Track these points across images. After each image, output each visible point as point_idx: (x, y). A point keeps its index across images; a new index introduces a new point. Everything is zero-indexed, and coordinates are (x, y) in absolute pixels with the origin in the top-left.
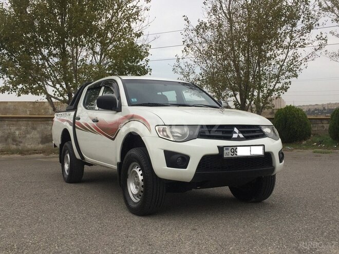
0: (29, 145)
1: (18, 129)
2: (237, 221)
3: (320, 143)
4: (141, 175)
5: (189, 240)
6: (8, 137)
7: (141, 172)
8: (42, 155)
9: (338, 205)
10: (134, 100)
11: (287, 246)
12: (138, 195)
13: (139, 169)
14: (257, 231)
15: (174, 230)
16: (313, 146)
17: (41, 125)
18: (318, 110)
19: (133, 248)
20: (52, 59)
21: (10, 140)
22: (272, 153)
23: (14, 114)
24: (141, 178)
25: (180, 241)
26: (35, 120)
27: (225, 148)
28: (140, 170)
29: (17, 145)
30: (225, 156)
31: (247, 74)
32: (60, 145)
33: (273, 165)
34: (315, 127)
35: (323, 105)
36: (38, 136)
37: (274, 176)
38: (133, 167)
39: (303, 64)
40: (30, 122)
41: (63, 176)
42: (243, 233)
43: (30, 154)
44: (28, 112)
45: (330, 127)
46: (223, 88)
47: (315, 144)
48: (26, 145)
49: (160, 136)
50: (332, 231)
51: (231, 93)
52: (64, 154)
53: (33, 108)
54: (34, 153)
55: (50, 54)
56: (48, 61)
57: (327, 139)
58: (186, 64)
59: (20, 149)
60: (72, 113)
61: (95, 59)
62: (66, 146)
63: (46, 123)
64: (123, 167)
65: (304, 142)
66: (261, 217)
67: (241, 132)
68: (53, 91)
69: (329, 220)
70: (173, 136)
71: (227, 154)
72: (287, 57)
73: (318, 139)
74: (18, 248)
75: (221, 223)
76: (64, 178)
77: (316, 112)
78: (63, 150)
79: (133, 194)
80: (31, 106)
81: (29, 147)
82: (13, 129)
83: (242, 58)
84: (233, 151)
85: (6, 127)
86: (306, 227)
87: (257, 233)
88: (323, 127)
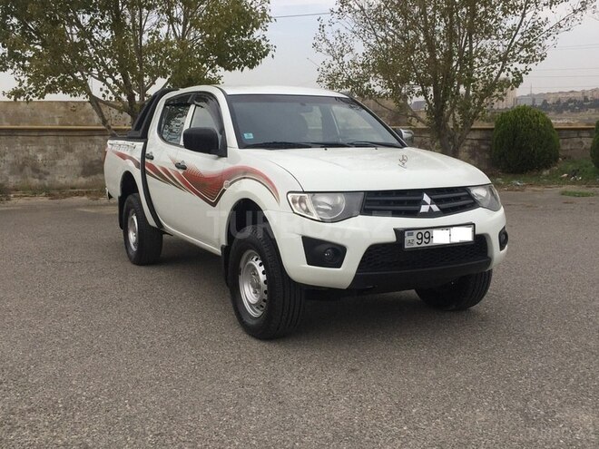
0: (62, 178)
1: (39, 151)
2: (424, 351)
3: (574, 173)
4: (263, 273)
5: (345, 394)
6: (24, 165)
7: (262, 268)
8: (85, 198)
9: (596, 316)
10: (248, 136)
11: (507, 406)
12: (258, 305)
13: (259, 262)
14: (458, 375)
15: (319, 371)
16: (561, 179)
17: (80, 143)
18: (575, 101)
19: (254, 409)
20: (97, 32)
21: (28, 170)
22: (488, 235)
23: (32, 124)
24: (263, 278)
25: (329, 394)
26: (70, 134)
27: (406, 233)
28: (260, 265)
29: (40, 178)
30: (406, 247)
31: (448, 56)
32: (120, 198)
33: (489, 255)
34: (567, 144)
35: (583, 92)
36: (76, 162)
37: (490, 272)
38: (250, 257)
39: (551, 38)
40: (61, 139)
41: (128, 252)
42: (435, 379)
43: (65, 197)
44: (57, 120)
45: (593, 144)
46: (405, 80)
47: (565, 175)
48: (57, 178)
49: (296, 211)
50: (584, 374)
51: (418, 89)
52: (128, 215)
53: (65, 112)
54: (72, 195)
55: (93, 23)
56: (90, 36)
57: (586, 166)
58: (337, 35)
59: (47, 184)
60: (140, 145)
61: (174, 29)
62: (131, 202)
63: (90, 140)
64: (231, 255)
65: (546, 173)
66: (466, 343)
67: (435, 201)
68: (101, 89)
69: (580, 349)
70: (318, 209)
71: (411, 242)
72: (523, 24)
73: (571, 166)
74: (66, 409)
75: (397, 357)
76: (129, 256)
77: (570, 105)
78: (125, 207)
79: (250, 304)
80: (62, 108)
81: (62, 181)
82: (32, 150)
83: (441, 27)
84: (420, 236)
85: (19, 147)
86: (540, 365)
87: (456, 379)
88: (581, 143)
